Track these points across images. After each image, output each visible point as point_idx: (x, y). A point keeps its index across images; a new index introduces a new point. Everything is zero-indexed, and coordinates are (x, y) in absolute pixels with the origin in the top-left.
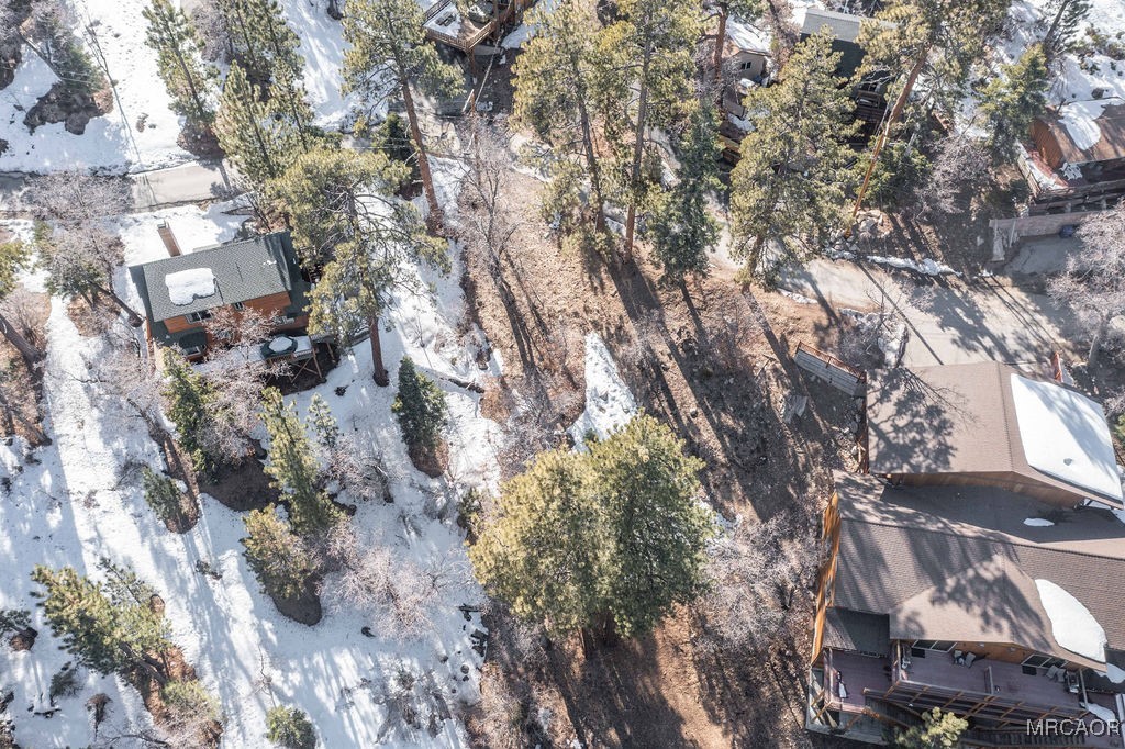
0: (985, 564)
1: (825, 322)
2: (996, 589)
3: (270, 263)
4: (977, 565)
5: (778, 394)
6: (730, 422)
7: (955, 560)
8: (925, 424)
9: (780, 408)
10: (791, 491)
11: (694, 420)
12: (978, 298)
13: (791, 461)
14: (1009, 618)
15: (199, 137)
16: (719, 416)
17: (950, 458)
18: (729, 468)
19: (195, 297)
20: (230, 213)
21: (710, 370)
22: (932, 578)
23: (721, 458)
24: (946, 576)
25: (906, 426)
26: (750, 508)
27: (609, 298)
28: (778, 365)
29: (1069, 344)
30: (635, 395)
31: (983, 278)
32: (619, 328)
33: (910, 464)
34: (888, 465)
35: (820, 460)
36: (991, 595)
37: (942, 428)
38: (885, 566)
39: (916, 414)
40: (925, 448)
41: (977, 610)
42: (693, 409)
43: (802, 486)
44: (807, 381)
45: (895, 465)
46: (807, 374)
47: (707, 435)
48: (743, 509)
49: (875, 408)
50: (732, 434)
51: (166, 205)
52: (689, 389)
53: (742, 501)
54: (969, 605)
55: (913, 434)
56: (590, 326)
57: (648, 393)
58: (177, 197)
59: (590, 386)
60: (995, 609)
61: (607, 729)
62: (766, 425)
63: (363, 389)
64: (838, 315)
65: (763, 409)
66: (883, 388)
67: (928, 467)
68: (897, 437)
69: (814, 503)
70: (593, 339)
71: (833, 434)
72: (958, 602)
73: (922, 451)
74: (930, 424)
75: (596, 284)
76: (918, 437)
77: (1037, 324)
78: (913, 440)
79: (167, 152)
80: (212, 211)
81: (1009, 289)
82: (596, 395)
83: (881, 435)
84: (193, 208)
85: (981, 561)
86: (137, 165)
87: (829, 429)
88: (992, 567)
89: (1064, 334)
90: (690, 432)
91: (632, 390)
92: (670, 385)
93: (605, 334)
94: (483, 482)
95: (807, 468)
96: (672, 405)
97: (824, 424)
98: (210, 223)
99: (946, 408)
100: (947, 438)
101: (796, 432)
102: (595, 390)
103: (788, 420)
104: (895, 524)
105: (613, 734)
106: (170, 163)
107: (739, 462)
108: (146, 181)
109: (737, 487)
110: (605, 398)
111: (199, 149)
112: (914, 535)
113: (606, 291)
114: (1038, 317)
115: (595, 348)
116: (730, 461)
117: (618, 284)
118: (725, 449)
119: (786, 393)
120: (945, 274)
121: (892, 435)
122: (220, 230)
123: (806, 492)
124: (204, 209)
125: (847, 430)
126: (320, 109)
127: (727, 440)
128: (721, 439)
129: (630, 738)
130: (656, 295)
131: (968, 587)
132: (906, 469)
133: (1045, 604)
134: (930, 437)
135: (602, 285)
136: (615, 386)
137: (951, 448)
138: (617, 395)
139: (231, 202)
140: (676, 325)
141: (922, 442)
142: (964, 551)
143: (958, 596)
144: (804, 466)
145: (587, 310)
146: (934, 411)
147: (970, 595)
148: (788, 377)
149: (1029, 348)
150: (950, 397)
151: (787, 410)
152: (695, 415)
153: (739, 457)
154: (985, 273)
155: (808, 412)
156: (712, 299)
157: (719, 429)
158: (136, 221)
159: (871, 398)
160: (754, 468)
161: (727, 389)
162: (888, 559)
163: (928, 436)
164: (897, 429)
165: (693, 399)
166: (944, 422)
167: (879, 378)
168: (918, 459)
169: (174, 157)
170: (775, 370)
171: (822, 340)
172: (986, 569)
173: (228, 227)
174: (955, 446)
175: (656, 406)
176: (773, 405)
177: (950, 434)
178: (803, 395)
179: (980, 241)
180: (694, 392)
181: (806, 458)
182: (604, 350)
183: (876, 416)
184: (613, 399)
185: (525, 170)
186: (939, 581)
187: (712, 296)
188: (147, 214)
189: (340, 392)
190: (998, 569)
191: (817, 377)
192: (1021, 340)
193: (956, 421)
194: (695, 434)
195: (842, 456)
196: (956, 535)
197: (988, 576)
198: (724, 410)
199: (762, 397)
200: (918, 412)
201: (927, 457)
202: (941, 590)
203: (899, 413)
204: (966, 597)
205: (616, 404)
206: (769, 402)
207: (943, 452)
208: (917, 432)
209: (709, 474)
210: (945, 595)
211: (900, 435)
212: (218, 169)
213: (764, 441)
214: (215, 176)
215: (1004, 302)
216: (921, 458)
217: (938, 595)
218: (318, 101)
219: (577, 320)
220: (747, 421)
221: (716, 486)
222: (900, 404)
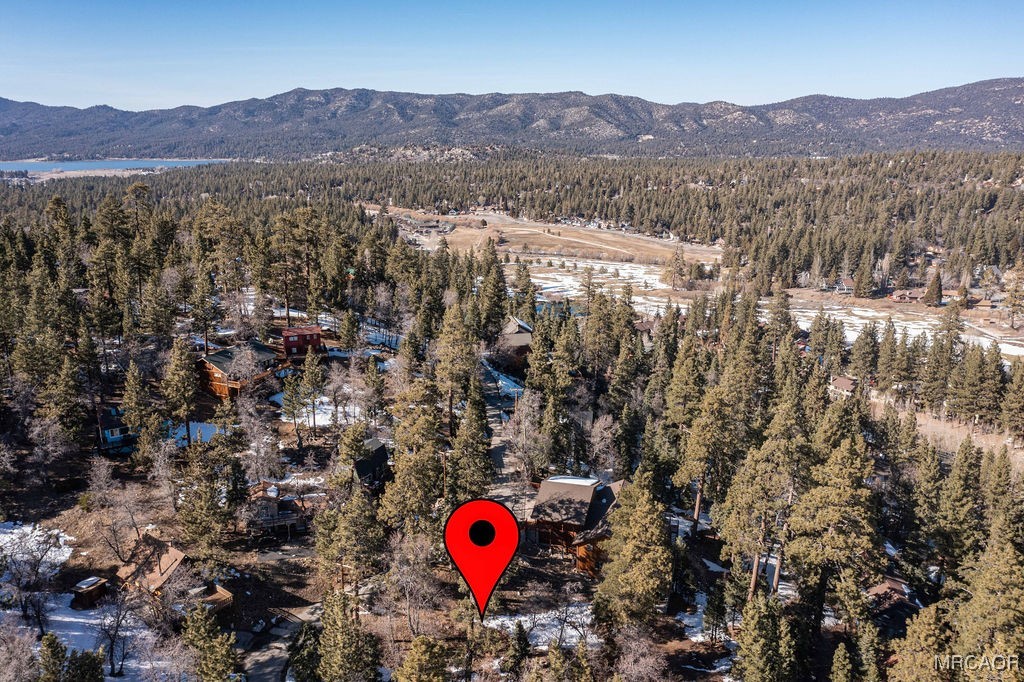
17: (584, 502)
25: (566, 511)
33: (585, 513)
37: (570, 502)
39: (561, 508)
40: (579, 508)
49: (554, 518)
66: (543, 515)
67: (587, 508)
74: (567, 504)
76: (573, 509)
83: (568, 519)
99: (561, 498)
121: (569, 516)
146: (562, 502)
150: (556, 497)
159: (548, 519)
163: (573, 506)
164: (567, 514)
166: (567, 500)
174: (579, 500)
177: (574, 500)
183: (558, 519)
193: (568, 497)
201: (583, 508)
203: (559, 512)
208: (570, 508)
211: (570, 513)
222: (554, 511)
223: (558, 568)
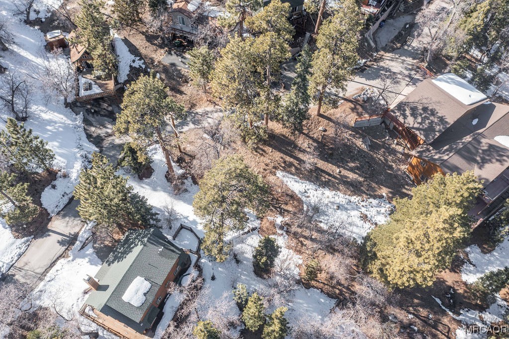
0: (481, 145)
1: (353, 106)
2: (492, 150)
3: (161, 250)
4: (479, 147)
5: (359, 143)
6: (353, 165)
7: (473, 150)
8: (427, 115)
9: (364, 147)
10: (389, 172)
11: (342, 174)
12: (382, 64)
13: (380, 162)
14: (504, 156)
15: (25, 226)
16: (347, 166)
17: (446, 120)
18: (367, 181)
19: (145, 294)
20: (82, 248)
21: (331, 152)
22: (473, 162)
23: (361, 179)
24: (475, 157)
25: (422, 120)
26: (384, 188)
27: (271, 154)
28: (350, 132)
29: (418, 60)
30: (313, 182)
31: (375, 56)
32: (285, 162)
33: (437, 131)
34: (431, 137)
35: (387, 154)
36: (493, 153)
37: (433, 113)
38: (461, 169)
39: (421, 115)
40: (436, 123)
41: (494, 160)
42: (338, 171)
43: (391, 167)
44: (362, 131)
45: (433, 135)
46: (361, 128)
47: (352, 176)
48: (382, 191)
49: (406, 122)
50: (357, 168)
51: (47, 271)
52: (330, 165)
53: (380, 188)
54: (490, 161)
55: (427, 122)
56: (274, 170)
57: (317, 178)
58: (48, 262)
59: (297, 192)
60: (498, 156)
61: (413, 301)
62: (364, 156)
63: (219, 268)
64: (354, 100)
65: (359, 152)
66: (401, 114)
67: (443, 128)
68: (423, 126)
69: (399, 170)
70: (279, 174)
71: (384, 142)
72: (487, 162)
73: (436, 125)
74: (428, 114)
75: (261, 153)
76: (430, 121)
77: (404, 60)
78: (429, 123)
79: (14, 246)
80: (74, 254)
81: (385, 55)
82: (302, 193)
83: (418, 129)
84: (62, 261)
85: (479, 145)
86: (5, 265)
87: (382, 142)
88: (484, 144)
89: (414, 59)
90: (344, 179)
91: (311, 181)
92: (322, 168)
93: (282, 168)
94: (290, 262)
95: (386, 160)
96: (329, 175)
97: (379, 141)
98: (78, 260)
99: (427, 105)
100: (438, 114)
101: (374, 151)
102: (300, 192)
103: (369, 149)
104: (452, 154)
105: (416, 301)
106: (22, 250)
107: (368, 176)
108: (20, 269)
109: (374, 185)
110: (306, 192)
111: (30, 232)
112: (458, 152)
113: (267, 152)
114: (402, 58)
115: (284, 176)
116: (365, 178)
117: (270, 145)
118: (360, 176)
119: (361, 140)
120: (365, 63)
121: (421, 127)
122: (87, 259)
123: (393, 168)
124: (68, 257)
125: (387, 138)
126: (67, 168)
127: (357, 172)
128: (355, 173)
129: (422, 296)
130: (289, 139)
131: (484, 156)
132: (438, 134)
133: (502, 143)
134: (433, 118)
135: (264, 151)
136: (304, 185)
137: (442, 117)
138: (307, 187)
139: (77, 242)
140: (306, 145)
141: (432, 122)
142: (473, 146)
143: (485, 161)
144: (385, 160)
145: (267, 165)
146: (425, 109)
147: (487, 158)
148: (357, 134)
149: (411, 70)
150: (424, 101)
151: (366, 145)
152: (340, 172)
153: (366, 174)
154: (375, 54)
155: (371, 141)
156: (310, 126)
157: (352, 170)
158: (41, 291)
159: (401, 119)
160: (373, 174)
161: (342, 154)
162: (459, 166)
163: (432, 118)
164: (420, 124)
165: (334, 167)
166: (431, 110)
167: (396, 111)
168: (438, 128)
169: (20, 246)
170: (350, 135)
171: (358, 113)
172: (483, 146)
173: (89, 255)
174: (443, 115)
175: (324, 180)
176: (361, 148)
177: (437, 113)
178: (366, 137)
179: (366, 44)
180: (332, 164)
181: (383, 157)
182: (287, 174)
183: (409, 124)
184: (308, 190)
185: (186, 128)
186: (476, 161)
187: (309, 125)
188: (42, 283)
189: (213, 278)
190: (486, 144)
191: (365, 127)
192: (406, 69)
193: (434, 107)
194: (346, 179)
195: (393, 147)
196: (468, 143)
197: (485, 148)
198: (347, 162)
199: (355, 148)
200: (420, 113)
201: (439, 125)
202: (478, 163)
203: (415, 118)
204: (487, 159)
205: (310, 190)
206: (358, 148)
207: (442, 120)
208: (428, 120)
209: (362, 188)
210: (481, 164)
211: (424, 125)
212: (50, 233)
213: (368, 162)
214: (54, 238)
215: (389, 60)
216: (438, 127)
217: (479, 165)
218: (63, 165)
219: (267, 172)
220: (358, 160)
221: (367, 190)
222: (412, 115)
223: (390, 158)
